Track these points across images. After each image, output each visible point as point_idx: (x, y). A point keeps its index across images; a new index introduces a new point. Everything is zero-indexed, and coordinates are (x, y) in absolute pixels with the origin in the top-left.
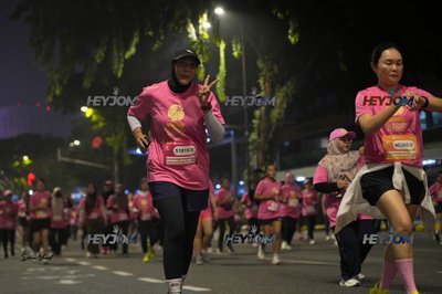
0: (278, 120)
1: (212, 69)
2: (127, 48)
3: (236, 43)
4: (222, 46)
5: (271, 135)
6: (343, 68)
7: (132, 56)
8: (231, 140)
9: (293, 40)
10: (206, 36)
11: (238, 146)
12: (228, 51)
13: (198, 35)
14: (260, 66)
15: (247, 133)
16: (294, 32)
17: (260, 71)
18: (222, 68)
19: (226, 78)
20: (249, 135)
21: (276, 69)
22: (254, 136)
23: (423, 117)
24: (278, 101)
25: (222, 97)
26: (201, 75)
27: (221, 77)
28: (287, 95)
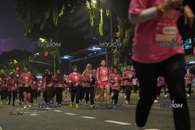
0: (126, 43)
1: (97, 20)
2: (60, 12)
3: (108, 10)
4: (102, 11)
5: (123, 50)
7: (62, 15)
8: (105, 52)
10: (94, 7)
11: (108, 55)
12: (104, 13)
13: (91, 6)
14: (118, 20)
15: (112, 50)
17: (119, 22)
18: (101, 21)
19: (103, 25)
20: (114, 50)
22: (115, 51)
23: (190, 42)
24: (126, 35)
25: (101, 34)
26: (92, 24)
27: (101, 25)
28: (130, 33)
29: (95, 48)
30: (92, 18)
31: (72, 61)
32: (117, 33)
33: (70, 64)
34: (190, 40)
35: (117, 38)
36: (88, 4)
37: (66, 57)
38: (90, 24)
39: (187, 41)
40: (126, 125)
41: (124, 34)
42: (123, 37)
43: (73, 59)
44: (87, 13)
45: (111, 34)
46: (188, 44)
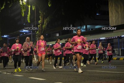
0: (45, 28)
1: (26, 13)
2: (2, 7)
3: (34, 6)
4: (29, 7)
5: (42, 32)
6: (63, 14)
7: (3, 9)
8: (31, 33)
9: (50, 5)
10: (25, 4)
11: (33, 35)
12: (31, 8)
13: (22, 3)
14: (40, 13)
16: (50, 3)
17: (40, 14)
18: (29, 13)
19: (30, 16)
20: (36, 32)
21: (44, 14)
22: (38, 32)
23: (85, 28)
24: (45, 23)
25: (29, 21)
26: (23, 15)
27: (29, 15)
28: (47, 21)
29: (24, 31)
30: (23, 11)
31: (9, 39)
32: (39, 21)
33: (8, 41)
34: (85, 26)
35: (39, 24)
36: (21, 2)
37: (5, 36)
38: (22, 15)
39: (82, 27)
40: (42, 80)
41: (43, 22)
42: (42, 24)
43: (10, 38)
44: (20, 8)
45: (35, 22)
46: (83, 29)
